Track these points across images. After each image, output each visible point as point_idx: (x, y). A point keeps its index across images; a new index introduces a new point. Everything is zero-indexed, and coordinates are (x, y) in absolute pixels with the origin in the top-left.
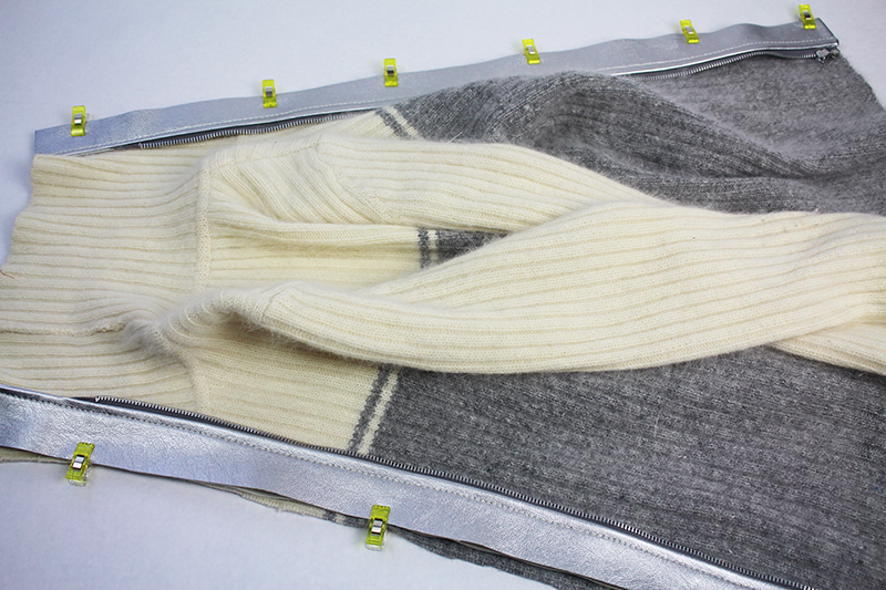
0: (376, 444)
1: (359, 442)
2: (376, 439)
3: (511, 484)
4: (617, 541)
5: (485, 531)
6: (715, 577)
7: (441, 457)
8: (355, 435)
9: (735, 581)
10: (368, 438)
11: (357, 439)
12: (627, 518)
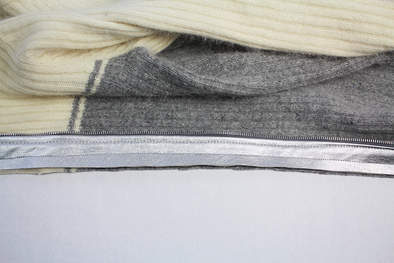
0: (83, 124)
1: (73, 125)
2: (82, 121)
3: (162, 127)
4: (216, 142)
5: (145, 158)
6: (271, 145)
7: (121, 122)
8: (70, 122)
9: (282, 144)
10: (78, 123)
11: (71, 124)
12: (227, 129)
